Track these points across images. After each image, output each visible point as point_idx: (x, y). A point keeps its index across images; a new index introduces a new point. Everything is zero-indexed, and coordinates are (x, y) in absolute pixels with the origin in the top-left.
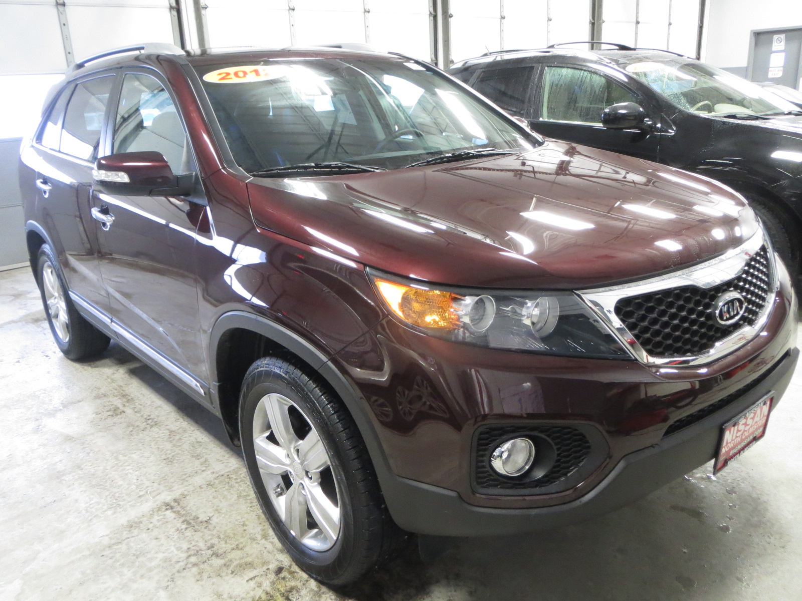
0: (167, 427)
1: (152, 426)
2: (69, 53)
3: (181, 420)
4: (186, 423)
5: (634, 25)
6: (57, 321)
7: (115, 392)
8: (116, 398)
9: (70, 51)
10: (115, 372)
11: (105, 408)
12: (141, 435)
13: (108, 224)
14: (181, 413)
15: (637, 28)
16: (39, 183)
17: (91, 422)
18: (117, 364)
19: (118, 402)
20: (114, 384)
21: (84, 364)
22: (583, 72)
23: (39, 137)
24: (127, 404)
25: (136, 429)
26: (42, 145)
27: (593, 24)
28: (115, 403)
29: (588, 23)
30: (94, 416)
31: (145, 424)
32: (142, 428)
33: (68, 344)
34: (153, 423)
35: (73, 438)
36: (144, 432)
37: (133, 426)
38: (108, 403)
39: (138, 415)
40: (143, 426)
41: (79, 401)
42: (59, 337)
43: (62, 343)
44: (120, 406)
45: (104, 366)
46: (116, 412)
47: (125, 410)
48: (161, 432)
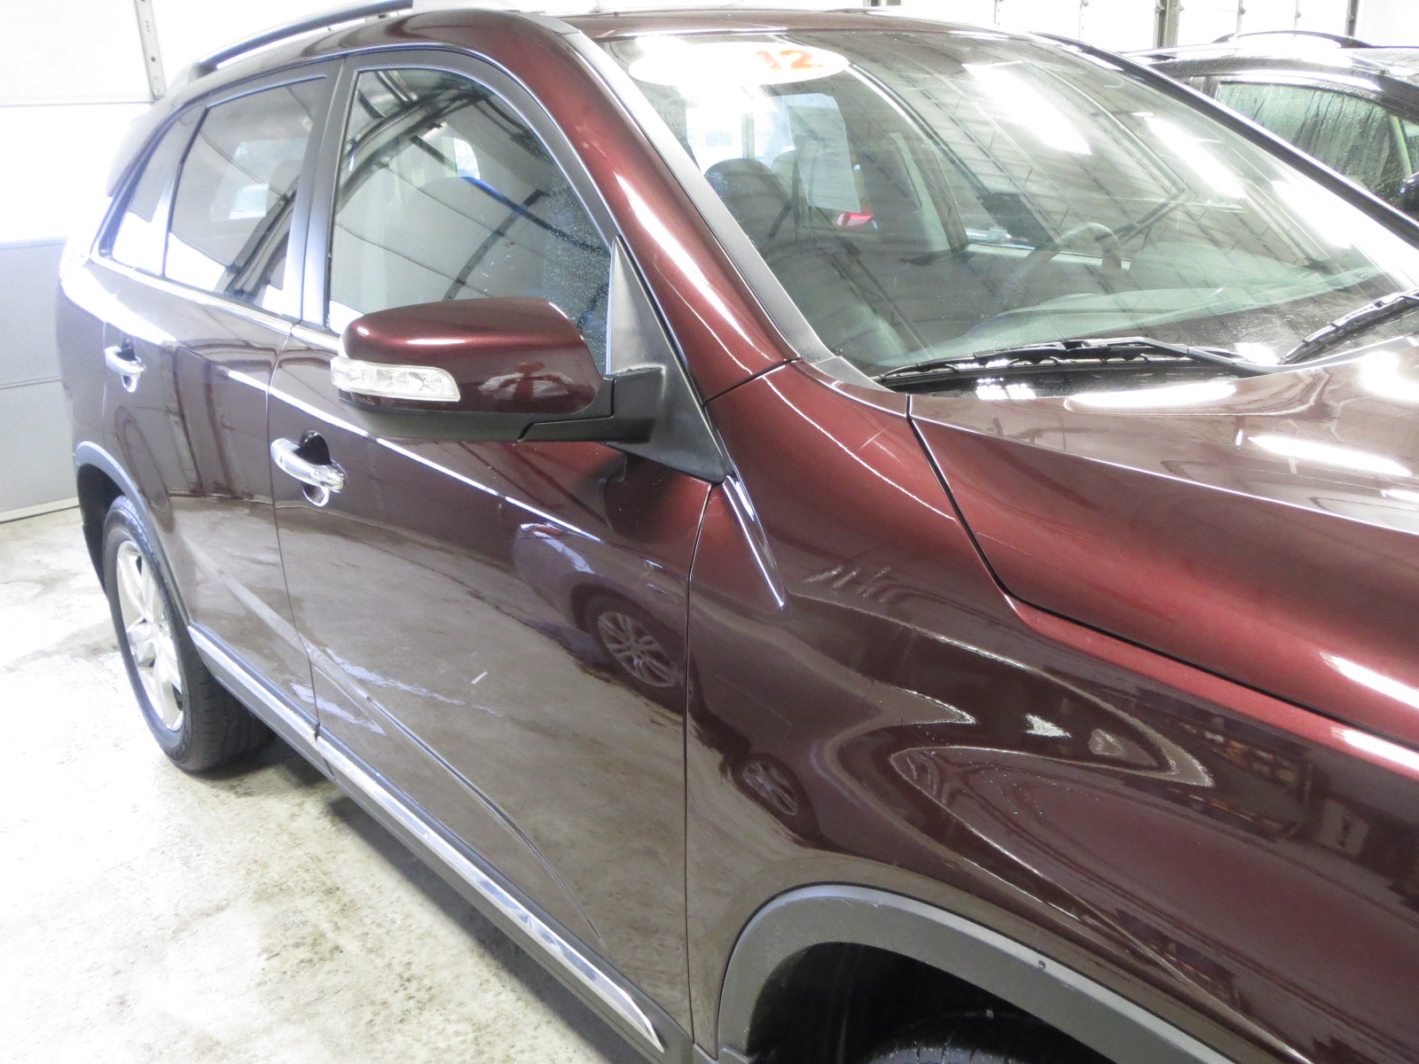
0: (465, 1010)
1: (421, 1007)
2: (153, 59)
3: (495, 984)
4: (512, 996)
5: (1235, 15)
6: (151, 674)
7: (307, 877)
8: (311, 900)
9: (156, 56)
10: (296, 809)
11: (289, 933)
12: (399, 1038)
13: (325, 491)
14: (488, 959)
15: (1240, 21)
16: (111, 354)
17: (259, 985)
18: (297, 786)
19: (317, 913)
20: (298, 852)
21: (219, 784)
22: (1318, 93)
23: (107, 240)
24: (342, 922)
25: (381, 1017)
26: (113, 259)
27: (1162, 14)
28: (312, 916)
29: (1153, 12)
30: (262, 962)
31: (401, 994)
32: (396, 1009)
33: (180, 734)
34: (423, 995)
35: (218, 1043)
36: (406, 1027)
37: (373, 1003)
38: (293, 918)
39: (379, 962)
40: (397, 1003)
41: (220, 909)
42: (157, 716)
43: (164, 728)
44: (325, 926)
45: (266, 790)
46: (319, 951)
47: (342, 942)
48: (450, 1029)
